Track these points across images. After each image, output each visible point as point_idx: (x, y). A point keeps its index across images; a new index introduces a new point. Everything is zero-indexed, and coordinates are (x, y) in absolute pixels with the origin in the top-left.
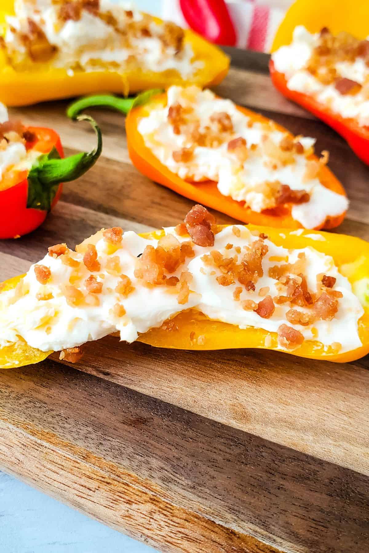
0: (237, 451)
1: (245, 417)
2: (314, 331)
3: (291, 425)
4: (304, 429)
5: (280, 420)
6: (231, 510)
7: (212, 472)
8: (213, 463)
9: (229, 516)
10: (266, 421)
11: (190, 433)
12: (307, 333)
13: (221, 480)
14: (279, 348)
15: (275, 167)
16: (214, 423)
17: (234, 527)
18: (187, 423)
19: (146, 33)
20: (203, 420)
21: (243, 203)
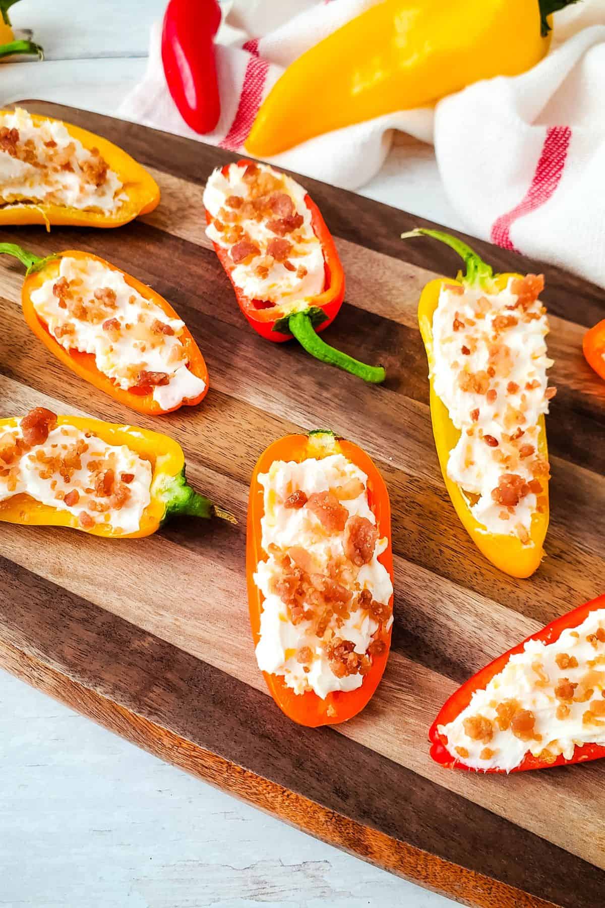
0: (45, 598)
1: (59, 573)
2: (108, 518)
3: (91, 582)
4: (100, 585)
5: (84, 577)
6: (27, 639)
7: (23, 612)
8: (26, 606)
9: (24, 643)
10: (75, 576)
11: (16, 583)
12: (99, 518)
13: (28, 617)
14: (79, 528)
15: (143, 349)
16: (36, 577)
17: (26, 651)
18: (17, 575)
19: (67, 167)
20: (27, 573)
21: (114, 379)
